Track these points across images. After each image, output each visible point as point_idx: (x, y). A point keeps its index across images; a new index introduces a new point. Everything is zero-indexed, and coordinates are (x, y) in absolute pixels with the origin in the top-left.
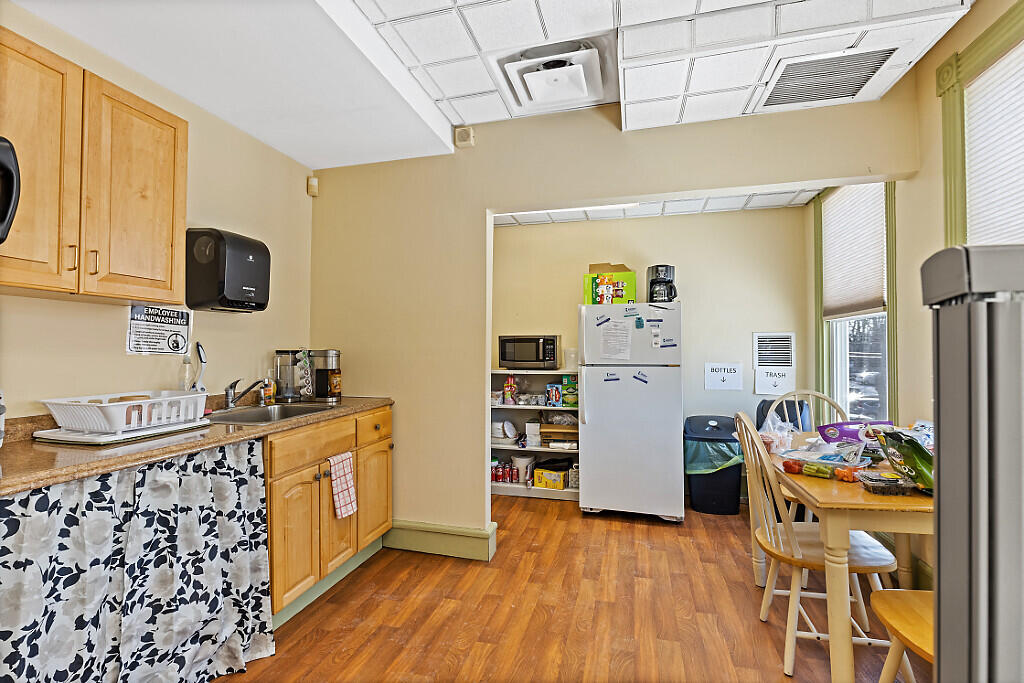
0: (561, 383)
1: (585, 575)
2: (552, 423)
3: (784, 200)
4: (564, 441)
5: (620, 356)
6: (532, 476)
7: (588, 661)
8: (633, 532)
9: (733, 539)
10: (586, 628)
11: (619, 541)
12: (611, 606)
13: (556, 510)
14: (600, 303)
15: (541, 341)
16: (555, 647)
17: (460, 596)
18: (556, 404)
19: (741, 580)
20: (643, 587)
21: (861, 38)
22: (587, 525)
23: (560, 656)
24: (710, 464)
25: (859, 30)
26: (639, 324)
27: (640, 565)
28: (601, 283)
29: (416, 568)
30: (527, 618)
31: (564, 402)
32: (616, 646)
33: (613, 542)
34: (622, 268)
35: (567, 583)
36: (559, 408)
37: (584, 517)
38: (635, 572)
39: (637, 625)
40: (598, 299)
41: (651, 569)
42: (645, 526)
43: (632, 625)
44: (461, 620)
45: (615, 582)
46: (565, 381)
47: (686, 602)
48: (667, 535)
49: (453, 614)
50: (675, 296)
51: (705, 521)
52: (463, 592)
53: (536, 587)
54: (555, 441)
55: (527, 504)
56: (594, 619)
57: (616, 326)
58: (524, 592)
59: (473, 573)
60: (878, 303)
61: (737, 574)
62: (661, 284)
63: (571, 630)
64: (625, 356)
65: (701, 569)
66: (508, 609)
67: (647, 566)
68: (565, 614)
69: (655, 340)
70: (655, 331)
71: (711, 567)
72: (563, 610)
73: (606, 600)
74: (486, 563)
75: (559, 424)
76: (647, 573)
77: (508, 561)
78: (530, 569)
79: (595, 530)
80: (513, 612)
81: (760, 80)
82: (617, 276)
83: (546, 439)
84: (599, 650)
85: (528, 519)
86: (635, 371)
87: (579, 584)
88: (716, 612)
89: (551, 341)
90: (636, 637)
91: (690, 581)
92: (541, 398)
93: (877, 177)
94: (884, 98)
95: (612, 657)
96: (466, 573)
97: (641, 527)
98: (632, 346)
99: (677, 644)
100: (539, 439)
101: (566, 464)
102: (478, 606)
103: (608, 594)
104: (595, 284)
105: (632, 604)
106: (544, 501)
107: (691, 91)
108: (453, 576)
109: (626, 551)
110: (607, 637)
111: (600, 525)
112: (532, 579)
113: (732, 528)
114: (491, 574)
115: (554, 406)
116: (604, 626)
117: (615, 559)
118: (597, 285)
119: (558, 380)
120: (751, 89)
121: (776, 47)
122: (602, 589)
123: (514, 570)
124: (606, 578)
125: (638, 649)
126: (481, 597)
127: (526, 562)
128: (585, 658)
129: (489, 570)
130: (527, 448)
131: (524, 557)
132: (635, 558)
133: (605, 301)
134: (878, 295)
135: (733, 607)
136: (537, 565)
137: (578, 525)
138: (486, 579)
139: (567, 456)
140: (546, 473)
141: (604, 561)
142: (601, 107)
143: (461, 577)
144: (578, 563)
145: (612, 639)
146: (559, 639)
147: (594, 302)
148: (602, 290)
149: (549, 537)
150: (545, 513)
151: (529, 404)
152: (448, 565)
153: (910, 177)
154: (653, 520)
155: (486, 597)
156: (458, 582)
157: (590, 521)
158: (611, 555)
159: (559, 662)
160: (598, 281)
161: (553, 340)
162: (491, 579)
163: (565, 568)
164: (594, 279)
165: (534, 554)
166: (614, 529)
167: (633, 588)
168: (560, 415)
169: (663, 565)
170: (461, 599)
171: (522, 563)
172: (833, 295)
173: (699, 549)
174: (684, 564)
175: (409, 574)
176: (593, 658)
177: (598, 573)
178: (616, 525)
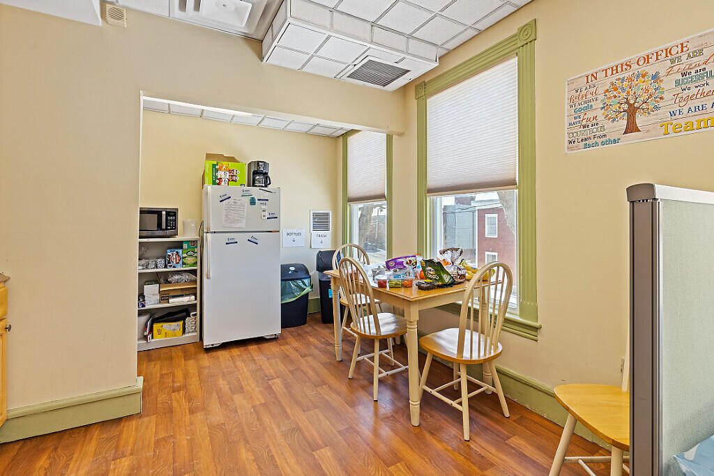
0: (182, 248)
1: (233, 392)
2: (170, 282)
3: (328, 132)
4: (182, 296)
5: (238, 225)
6: (151, 331)
7: (272, 447)
8: (250, 353)
9: (311, 339)
10: (256, 427)
11: (243, 361)
12: (264, 405)
13: (180, 354)
14: (218, 184)
15: (164, 213)
16: (243, 451)
17: (129, 452)
18: (176, 265)
19: (328, 361)
20: (277, 384)
21: (402, 60)
22: (213, 357)
23: (250, 454)
24: (292, 295)
25: (403, 56)
26: (253, 202)
27: (267, 372)
28: (220, 169)
29: (56, 449)
30: (207, 441)
31: (184, 263)
32: (283, 429)
33: (239, 363)
34: (232, 159)
35: (222, 403)
36: (179, 268)
37: (206, 353)
38: (266, 378)
39: (288, 410)
40: (217, 181)
41: (276, 373)
42: (256, 346)
43: (285, 412)
44: (144, 470)
45: (257, 389)
46: (185, 246)
47: (308, 384)
48: (272, 348)
49: (133, 470)
50: (270, 184)
51: (290, 332)
52: (130, 448)
53: (200, 416)
54: (173, 297)
55: (148, 355)
56: (258, 419)
57: (235, 202)
58: (191, 423)
59: (130, 429)
60: (381, 197)
61: (324, 358)
62: (259, 174)
63: (247, 434)
64: (242, 225)
65: (304, 362)
66: (185, 442)
67: (272, 371)
68: (235, 425)
69: (263, 214)
70: (263, 207)
71: (309, 359)
72: (232, 422)
73: (258, 403)
74: (139, 415)
75: (177, 282)
76: (274, 375)
77: (159, 405)
78: (185, 405)
79: (221, 359)
80: (191, 442)
81: (353, 62)
82: (232, 165)
83: (164, 297)
84: (275, 436)
85: (158, 367)
86: (249, 236)
87: (233, 401)
88: (327, 384)
89: (172, 214)
90: (292, 418)
91: (302, 371)
92: (161, 262)
93: (382, 130)
94: (394, 91)
95: (285, 436)
96: (121, 432)
97: (252, 348)
98: (248, 217)
99: (317, 410)
100: (158, 297)
101: (184, 314)
102: (155, 452)
103: (258, 399)
104: (215, 169)
105: (276, 398)
106: (165, 349)
107: (318, 54)
108: (109, 439)
109: (252, 366)
110: (274, 426)
111: (223, 354)
112: (192, 412)
113: (307, 333)
114: (150, 422)
115: (174, 267)
116: (268, 420)
117: (247, 374)
118: (217, 170)
119: (179, 245)
120: (347, 65)
121: (370, 48)
122: (251, 397)
123: (171, 411)
124: (249, 388)
125: (297, 424)
126: (153, 443)
127: (178, 401)
128: (268, 446)
129: (146, 419)
130: (147, 307)
131: (173, 398)
132: (262, 369)
133: (223, 183)
134: (383, 192)
135: (333, 377)
136: (190, 399)
137: (205, 360)
138: (147, 428)
139: (185, 308)
140: (166, 325)
141: (241, 379)
142: (247, 38)
143: (119, 436)
144: (222, 386)
145: (279, 426)
146: (242, 442)
147: (214, 183)
148: (220, 174)
149: (186, 376)
150: (171, 358)
151: (147, 268)
152: (96, 433)
153: (401, 135)
154: (260, 340)
155: (157, 443)
156: (118, 441)
157: (214, 354)
158: (244, 372)
159: (253, 458)
160: (218, 167)
161: (175, 213)
162: (153, 426)
163: (215, 394)
164: (214, 166)
165: (181, 392)
166: (235, 354)
167: (271, 388)
168: (179, 274)
169: (281, 367)
170: (131, 454)
171: (174, 403)
172: (354, 190)
173: (297, 351)
174: (294, 362)
175: (49, 458)
176: (273, 443)
177: (242, 388)
178: (236, 351)
